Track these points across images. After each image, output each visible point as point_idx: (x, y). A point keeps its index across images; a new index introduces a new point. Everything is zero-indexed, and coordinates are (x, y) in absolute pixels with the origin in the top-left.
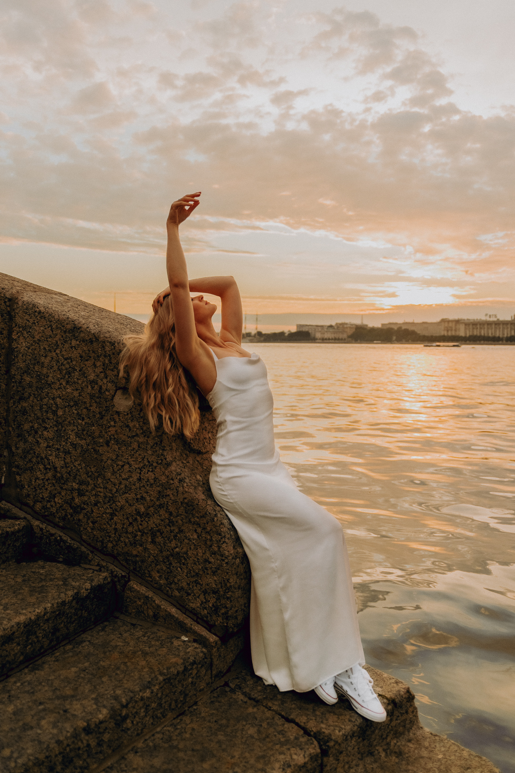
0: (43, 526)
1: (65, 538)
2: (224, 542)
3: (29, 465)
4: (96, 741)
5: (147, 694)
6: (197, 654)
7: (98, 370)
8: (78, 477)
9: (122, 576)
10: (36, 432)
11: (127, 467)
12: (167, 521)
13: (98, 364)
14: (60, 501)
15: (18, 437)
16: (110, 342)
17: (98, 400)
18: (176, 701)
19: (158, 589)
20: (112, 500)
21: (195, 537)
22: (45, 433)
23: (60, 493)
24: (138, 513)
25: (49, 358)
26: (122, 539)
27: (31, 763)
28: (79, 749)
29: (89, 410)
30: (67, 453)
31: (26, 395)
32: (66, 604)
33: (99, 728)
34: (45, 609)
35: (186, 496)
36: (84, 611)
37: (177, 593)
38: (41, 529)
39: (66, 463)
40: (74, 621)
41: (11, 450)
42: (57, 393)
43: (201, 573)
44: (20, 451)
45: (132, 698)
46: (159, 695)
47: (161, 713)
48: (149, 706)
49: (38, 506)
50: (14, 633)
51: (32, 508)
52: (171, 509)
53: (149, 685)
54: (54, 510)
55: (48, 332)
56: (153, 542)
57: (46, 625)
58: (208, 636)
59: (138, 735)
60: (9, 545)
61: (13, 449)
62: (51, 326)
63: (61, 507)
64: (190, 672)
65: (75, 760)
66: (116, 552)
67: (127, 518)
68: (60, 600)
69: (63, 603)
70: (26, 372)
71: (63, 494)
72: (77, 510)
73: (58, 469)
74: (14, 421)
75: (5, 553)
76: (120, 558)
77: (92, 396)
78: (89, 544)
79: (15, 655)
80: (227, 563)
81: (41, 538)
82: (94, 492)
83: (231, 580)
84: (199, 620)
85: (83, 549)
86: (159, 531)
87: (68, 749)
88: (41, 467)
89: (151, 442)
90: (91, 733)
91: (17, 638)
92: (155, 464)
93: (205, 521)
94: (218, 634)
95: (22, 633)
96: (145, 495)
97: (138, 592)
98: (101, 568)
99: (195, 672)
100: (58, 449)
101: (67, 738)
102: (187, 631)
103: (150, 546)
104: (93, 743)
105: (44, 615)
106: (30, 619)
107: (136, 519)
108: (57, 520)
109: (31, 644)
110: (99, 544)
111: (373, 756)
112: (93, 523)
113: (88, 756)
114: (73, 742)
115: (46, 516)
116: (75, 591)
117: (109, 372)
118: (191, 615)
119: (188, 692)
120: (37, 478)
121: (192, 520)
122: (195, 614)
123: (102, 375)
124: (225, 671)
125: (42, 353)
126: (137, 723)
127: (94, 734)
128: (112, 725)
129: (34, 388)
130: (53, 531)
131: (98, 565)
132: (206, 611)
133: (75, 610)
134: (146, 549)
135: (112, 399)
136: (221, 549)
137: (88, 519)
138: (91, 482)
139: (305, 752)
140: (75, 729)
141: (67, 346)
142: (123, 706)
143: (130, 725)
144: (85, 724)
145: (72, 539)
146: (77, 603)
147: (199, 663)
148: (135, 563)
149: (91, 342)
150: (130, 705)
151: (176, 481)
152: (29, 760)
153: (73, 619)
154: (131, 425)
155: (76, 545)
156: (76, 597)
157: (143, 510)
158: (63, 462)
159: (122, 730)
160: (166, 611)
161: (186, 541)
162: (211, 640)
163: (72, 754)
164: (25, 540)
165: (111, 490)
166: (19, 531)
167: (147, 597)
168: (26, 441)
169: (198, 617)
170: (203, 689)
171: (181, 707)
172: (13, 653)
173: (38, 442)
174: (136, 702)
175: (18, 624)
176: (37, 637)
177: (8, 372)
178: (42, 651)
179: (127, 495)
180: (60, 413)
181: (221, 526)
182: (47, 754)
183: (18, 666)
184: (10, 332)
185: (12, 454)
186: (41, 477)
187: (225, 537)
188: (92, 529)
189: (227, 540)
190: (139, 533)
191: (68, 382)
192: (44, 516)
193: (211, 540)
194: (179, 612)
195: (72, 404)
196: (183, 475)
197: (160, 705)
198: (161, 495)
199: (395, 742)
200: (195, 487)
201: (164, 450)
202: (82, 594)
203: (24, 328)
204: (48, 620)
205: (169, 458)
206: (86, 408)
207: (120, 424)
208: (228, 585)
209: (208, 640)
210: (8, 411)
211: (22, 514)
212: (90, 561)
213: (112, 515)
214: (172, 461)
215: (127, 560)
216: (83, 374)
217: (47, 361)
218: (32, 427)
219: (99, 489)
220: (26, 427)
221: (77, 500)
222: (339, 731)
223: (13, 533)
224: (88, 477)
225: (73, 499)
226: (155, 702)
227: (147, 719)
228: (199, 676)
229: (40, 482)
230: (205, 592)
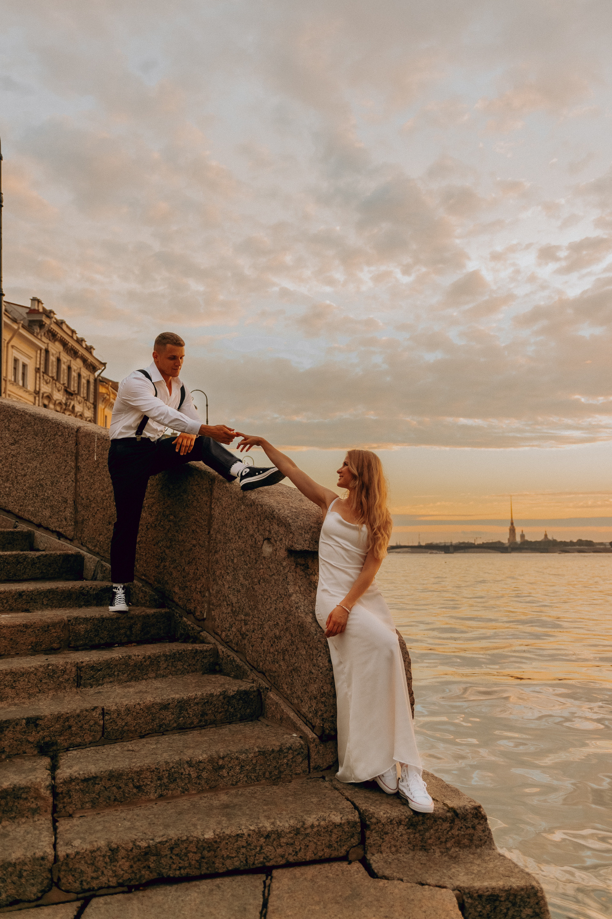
0: (224, 650)
1: (235, 659)
2: (320, 656)
3: (219, 602)
4: (196, 774)
5: (243, 757)
6: (294, 743)
7: (254, 527)
8: (244, 610)
9: (266, 688)
10: (223, 577)
11: (269, 600)
12: (290, 641)
13: (255, 522)
14: (235, 630)
15: (213, 581)
16: (260, 505)
17: (254, 549)
18: (270, 773)
19: (287, 699)
20: (262, 626)
21: (305, 653)
22: (228, 577)
23: (235, 624)
24: (276, 637)
25: (230, 520)
26: (267, 658)
27: (145, 768)
28: (182, 774)
29: (250, 557)
30: (239, 591)
31: (218, 548)
32: (213, 696)
33: (199, 765)
34: (196, 695)
35: (300, 619)
36: (230, 707)
37: (296, 701)
38: (223, 652)
39: (238, 600)
40: (221, 712)
41: (210, 592)
42: (234, 546)
43: (308, 682)
44: (214, 592)
45: (228, 754)
46: (254, 762)
47: (255, 777)
48: (244, 766)
49: (224, 634)
50: (169, 704)
51: (220, 636)
52: (292, 631)
53: (246, 752)
54: (231, 637)
55: (230, 502)
56: (284, 659)
57: (195, 707)
58: (309, 733)
59: (232, 785)
60: (198, 660)
61: (211, 590)
62: (231, 496)
63: (235, 634)
64: (286, 754)
65: (178, 780)
66: (264, 669)
67: (270, 641)
68: (209, 692)
69: (212, 695)
70: (218, 532)
71: (236, 623)
72: (244, 636)
73: (234, 605)
74: (212, 569)
75: (194, 665)
76: (267, 674)
77: (251, 546)
78: (250, 664)
79: (170, 721)
80: (321, 673)
81: (222, 659)
82: (252, 621)
83: (325, 688)
84: (307, 723)
85: (246, 667)
86: (286, 650)
87: (173, 770)
88: (225, 603)
89: (281, 579)
90: (192, 767)
91: (171, 708)
92: (283, 596)
93: (309, 639)
94: (317, 733)
95: (176, 706)
96: (279, 621)
97: (272, 699)
98: (253, 681)
99: (290, 756)
100: (234, 589)
101: (173, 762)
102: (297, 730)
103: (282, 663)
104: (194, 775)
105: (195, 699)
106: (183, 698)
107: (275, 642)
108: (234, 645)
109: (183, 717)
110: (255, 663)
111: (428, 852)
112: (253, 646)
113: (189, 782)
114: (177, 767)
115: (228, 642)
116: (224, 689)
117: (260, 527)
118: (303, 719)
119: (282, 770)
120: (223, 613)
121: (303, 639)
122: (305, 718)
123: (257, 530)
124: (324, 767)
125: (226, 517)
126: (233, 776)
127: (194, 768)
128: (210, 767)
129: (222, 543)
130: (230, 653)
131: (253, 679)
132: (311, 715)
133: (223, 703)
134: (280, 665)
135: (261, 548)
136: (318, 662)
137: (250, 643)
138: (251, 614)
139: (343, 816)
140: (180, 759)
141: (239, 510)
142: (220, 758)
143: (226, 775)
144: (189, 759)
145: (241, 660)
146: (224, 698)
147: (296, 751)
148: (274, 677)
149: (251, 506)
150: (226, 759)
151: (294, 608)
152: (144, 765)
153: (220, 710)
154: (271, 566)
155: (241, 664)
156: (224, 694)
157: (278, 633)
158: (236, 599)
159: (219, 776)
160: (287, 714)
161: (300, 656)
162: (310, 736)
163: (176, 775)
164: (212, 660)
165: (261, 619)
166: (206, 651)
167: (277, 703)
168: (217, 584)
169: (307, 720)
170: (299, 774)
171: (275, 779)
172: (168, 719)
173: (224, 584)
174: (232, 759)
175: (173, 699)
176: (188, 714)
177: (209, 532)
178: (192, 726)
179: (270, 622)
180: (235, 561)
181: (319, 643)
182: (157, 767)
183: (172, 730)
184: (211, 503)
185: (210, 593)
186: (225, 611)
187: (321, 651)
188: (252, 651)
189: (322, 654)
190: (276, 653)
191: (239, 537)
192: (227, 643)
193: (313, 655)
194: (296, 715)
195: (241, 553)
196: (299, 604)
197: (254, 770)
198: (287, 620)
199: (457, 850)
200: (307, 614)
201: (288, 584)
202: (229, 693)
203: (218, 499)
204: (197, 704)
205: (291, 591)
206: (248, 556)
207: (265, 566)
208: (322, 691)
209: (308, 736)
210: (208, 562)
211: (213, 641)
212: (248, 676)
213: (262, 639)
214: (293, 593)
215: (270, 676)
216: (247, 531)
217: (228, 522)
218: (221, 573)
219: (256, 619)
220: (218, 573)
221: (243, 628)
222: (384, 814)
223: (201, 651)
224: (250, 609)
225: (241, 627)
226: (250, 766)
227: (242, 776)
228: (295, 761)
229: (224, 615)
230: (310, 699)
